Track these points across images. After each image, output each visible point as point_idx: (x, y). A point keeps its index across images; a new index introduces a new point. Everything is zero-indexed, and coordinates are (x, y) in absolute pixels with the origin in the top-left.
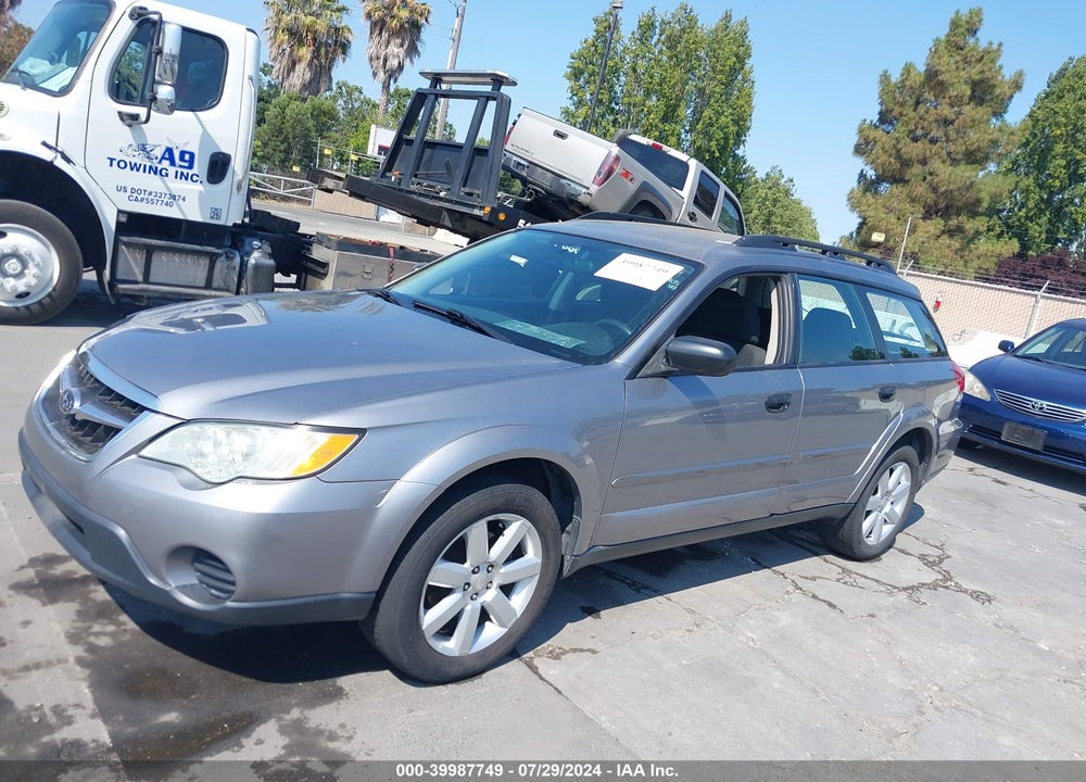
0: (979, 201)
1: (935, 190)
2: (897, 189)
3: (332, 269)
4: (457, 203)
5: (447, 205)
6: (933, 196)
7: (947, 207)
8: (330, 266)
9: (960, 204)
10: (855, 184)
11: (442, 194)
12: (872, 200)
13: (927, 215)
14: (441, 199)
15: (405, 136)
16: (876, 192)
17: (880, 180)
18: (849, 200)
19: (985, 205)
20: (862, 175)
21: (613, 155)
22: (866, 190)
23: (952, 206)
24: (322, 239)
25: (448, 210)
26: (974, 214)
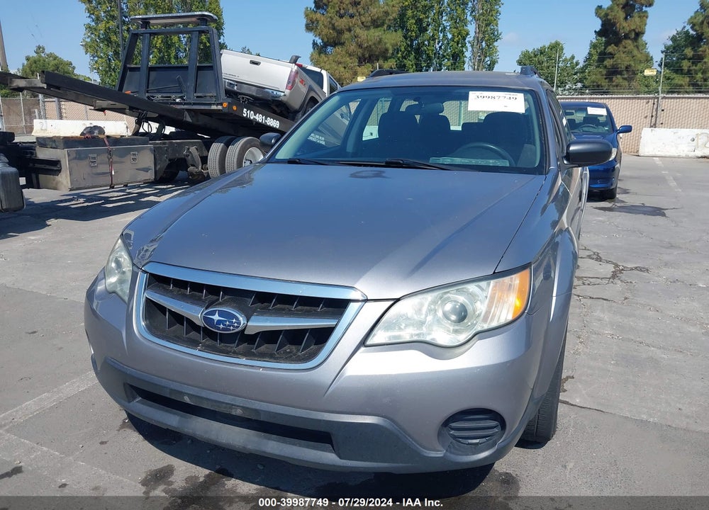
0: (387, 50)
1: (360, 46)
2: (338, 49)
3: (65, 163)
4: (194, 104)
5: (186, 107)
6: (360, 50)
7: (370, 57)
8: (62, 163)
9: (377, 53)
10: (312, 50)
11: (178, 100)
12: (326, 59)
13: (360, 64)
14: (178, 104)
15: (128, 66)
16: (326, 54)
17: (326, 45)
18: (311, 61)
19: (391, 51)
20: (315, 44)
21: (294, 70)
22: (320, 53)
23: (372, 55)
24: (44, 142)
25: (187, 110)
26: (386, 59)
